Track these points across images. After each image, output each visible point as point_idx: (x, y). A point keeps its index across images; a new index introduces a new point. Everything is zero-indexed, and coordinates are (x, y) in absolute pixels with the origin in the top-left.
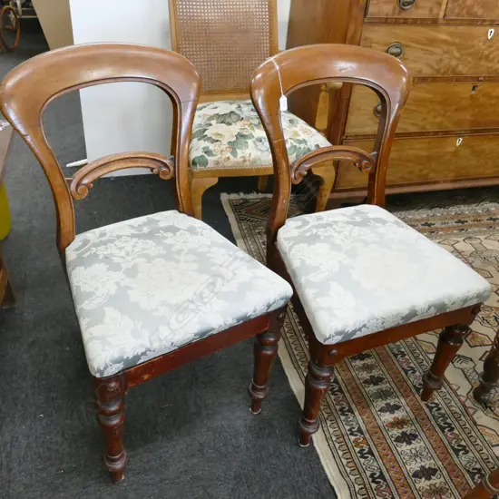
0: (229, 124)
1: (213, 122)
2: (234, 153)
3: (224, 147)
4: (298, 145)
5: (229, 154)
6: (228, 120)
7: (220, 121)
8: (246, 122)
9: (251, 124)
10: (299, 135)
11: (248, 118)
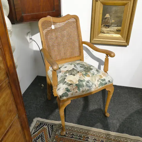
0: (74, 75)
1: (67, 74)
2: (79, 89)
3: (74, 87)
4: (102, 82)
5: (77, 90)
6: (73, 73)
7: (70, 74)
8: (81, 74)
9: (83, 74)
10: (102, 77)
11: (81, 71)
